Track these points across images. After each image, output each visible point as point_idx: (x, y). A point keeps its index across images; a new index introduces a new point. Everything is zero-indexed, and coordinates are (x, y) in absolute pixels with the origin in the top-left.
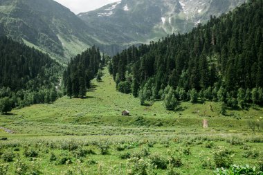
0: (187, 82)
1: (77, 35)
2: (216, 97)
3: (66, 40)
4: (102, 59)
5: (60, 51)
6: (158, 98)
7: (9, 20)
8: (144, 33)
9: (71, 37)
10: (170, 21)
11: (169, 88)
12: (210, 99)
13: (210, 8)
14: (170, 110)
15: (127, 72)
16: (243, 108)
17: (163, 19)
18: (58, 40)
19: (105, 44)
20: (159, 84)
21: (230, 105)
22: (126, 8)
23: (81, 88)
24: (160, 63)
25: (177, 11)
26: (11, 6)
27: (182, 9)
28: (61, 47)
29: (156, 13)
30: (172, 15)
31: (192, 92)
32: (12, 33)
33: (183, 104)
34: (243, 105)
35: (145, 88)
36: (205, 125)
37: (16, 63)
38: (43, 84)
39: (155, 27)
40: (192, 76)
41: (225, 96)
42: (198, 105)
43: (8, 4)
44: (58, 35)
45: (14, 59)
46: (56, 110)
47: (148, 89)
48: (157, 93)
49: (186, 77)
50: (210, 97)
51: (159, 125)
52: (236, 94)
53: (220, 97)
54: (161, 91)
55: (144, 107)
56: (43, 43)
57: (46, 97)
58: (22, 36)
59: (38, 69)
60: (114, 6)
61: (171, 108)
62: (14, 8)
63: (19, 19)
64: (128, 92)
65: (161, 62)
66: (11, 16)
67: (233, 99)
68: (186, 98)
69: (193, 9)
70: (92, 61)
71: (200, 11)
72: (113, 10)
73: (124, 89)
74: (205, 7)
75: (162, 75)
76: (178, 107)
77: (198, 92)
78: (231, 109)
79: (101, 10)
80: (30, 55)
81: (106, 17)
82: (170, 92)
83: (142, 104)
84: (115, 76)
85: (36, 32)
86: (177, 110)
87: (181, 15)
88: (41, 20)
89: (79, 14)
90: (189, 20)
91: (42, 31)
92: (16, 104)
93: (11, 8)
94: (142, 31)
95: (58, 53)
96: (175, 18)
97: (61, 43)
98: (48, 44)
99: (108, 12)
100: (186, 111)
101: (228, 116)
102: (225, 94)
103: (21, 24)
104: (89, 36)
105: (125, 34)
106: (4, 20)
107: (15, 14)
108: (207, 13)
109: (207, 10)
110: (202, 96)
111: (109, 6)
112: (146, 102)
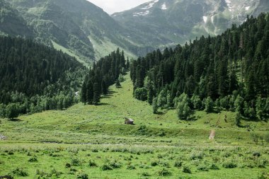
0: (203, 89)
1: (109, 37)
2: (233, 106)
3: (97, 42)
4: (126, 63)
5: (90, 54)
6: (172, 106)
7: (40, 22)
8: (183, 34)
9: (103, 39)
10: (212, 20)
11: (184, 96)
12: (227, 108)
13: (259, 5)
14: (183, 119)
15: (147, 77)
16: (262, 119)
17: (205, 19)
18: (89, 42)
19: (139, 46)
20: (175, 91)
21: (247, 115)
22: (164, 7)
23: (95, 94)
24: (178, 69)
25: (221, 9)
26: (42, 8)
27: (227, 7)
28: (91, 50)
29: (197, 12)
30: (215, 13)
31: (208, 100)
32: (42, 36)
33: (198, 113)
34: (261, 116)
35: (160, 95)
36: (212, 137)
37: (37, 68)
38: (61, 89)
39: (195, 27)
40: (209, 83)
41: (242, 105)
42: (213, 115)
43: (40, 6)
44: (89, 37)
45: (36, 64)
46: (64, 117)
47: (163, 96)
48: (171, 101)
49: (204, 84)
50: (228, 107)
51: (160, 135)
52: (255, 103)
53: (237, 106)
54: (176, 99)
55: (156, 116)
56: (73, 46)
57: (59, 103)
58: (52, 38)
59: (59, 74)
60: (151, 5)
61: (183, 117)
62: (45, 9)
63: (50, 21)
64: (144, 99)
65: (180, 67)
66: (41, 18)
67: (251, 109)
68: (200, 107)
69: (239, 6)
70: (114, 65)
71: (247, 8)
72: (150, 10)
73: (141, 96)
74: (254, 4)
75: (179, 81)
76: (191, 116)
77: (214, 100)
78: (249, 120)
79: (137, 9)
80: (53, 59)
81: (141, 17)
82: (184, 100)
83: (155, 113)
84: (134, 82)
85: (67, 34)
86: (190, 119)
87: (225, 14)
88: (72, 21)
89: (113, 14)
90: (235, 19)
91: (73, 33)
92: (27, 110)
93: (42, 9)
94: (181, 32)
95: (88, 56)
96: (218, 17)
97: (92, 45)
98: (78, 47)
99: (144, 11)
100: (199, 120)
101: (242, 127)
102: (243, 103)
103: (51, 26)
104: (122, 37)
105: (162, 35)
106: (34, 22)
107: (46, 15)
108: (256, 10)
109: (256, 7)
110: (219, 105)
111: (146, 4)
112: (159, 110)
